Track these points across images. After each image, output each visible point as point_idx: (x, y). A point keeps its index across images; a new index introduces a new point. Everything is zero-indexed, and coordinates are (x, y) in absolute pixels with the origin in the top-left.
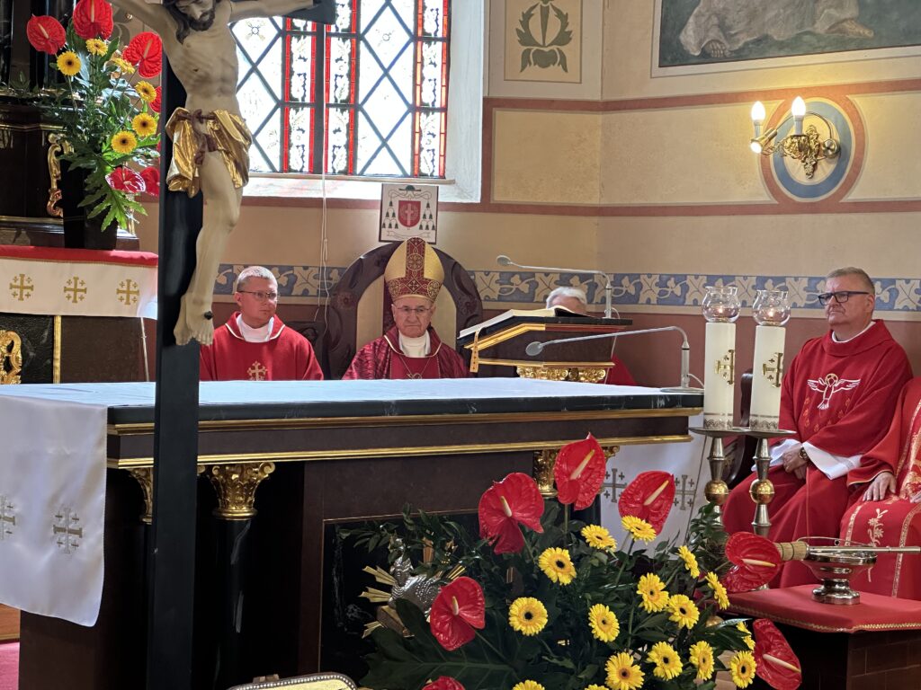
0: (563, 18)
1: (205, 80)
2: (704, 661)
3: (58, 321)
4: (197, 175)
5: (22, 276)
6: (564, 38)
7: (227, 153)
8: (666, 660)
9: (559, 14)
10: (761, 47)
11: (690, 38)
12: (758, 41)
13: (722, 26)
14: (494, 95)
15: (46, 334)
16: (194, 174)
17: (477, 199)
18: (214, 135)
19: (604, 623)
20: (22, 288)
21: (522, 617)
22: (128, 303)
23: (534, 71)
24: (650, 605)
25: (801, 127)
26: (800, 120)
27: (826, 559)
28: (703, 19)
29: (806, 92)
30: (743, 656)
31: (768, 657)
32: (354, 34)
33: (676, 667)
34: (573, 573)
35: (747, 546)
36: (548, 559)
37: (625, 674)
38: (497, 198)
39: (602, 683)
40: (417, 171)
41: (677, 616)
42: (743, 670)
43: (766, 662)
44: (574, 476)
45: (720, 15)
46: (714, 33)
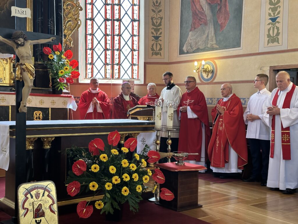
0: (160, 45)
1: (22, 57)
2: (136, 177)
3: (50, 109)
4: (21, 77)
5: (42, 100)
6: (161, 49)
7: (29, 72)
8: (126, 177)
9: (160, 44)
10: (198, 50)
11: (185, 49)
12: (197, 49)
13: (191, 46)
14: (146, 62)
15: (48, 111)
16: (20, 76)
17: (143, 83)
18: (25, 68)
19: (112, 169)
20: (42, 102)
21: (94, 168)
22: (65, 105)
23: (154, 56)
24: (124, 166)
25: (204, 67)
26: (204, 65)
27: (177, 156)
28: (187, 45)
29: (205, 60)
30: (146, 176)
31: (157, 176)
32: (119, 50)
33: (128, 179)
34: (107, 159)
35: (153, 153)
36: (101, 156)
37: (116, 180)
38: (147, 83)
39: (111, 182)
40: (133, 78)
41: (131, 168)
42: (146, 179)
43: (157, 178)
44: (113, 139)
45: (190, 44)
46: (189, 48)
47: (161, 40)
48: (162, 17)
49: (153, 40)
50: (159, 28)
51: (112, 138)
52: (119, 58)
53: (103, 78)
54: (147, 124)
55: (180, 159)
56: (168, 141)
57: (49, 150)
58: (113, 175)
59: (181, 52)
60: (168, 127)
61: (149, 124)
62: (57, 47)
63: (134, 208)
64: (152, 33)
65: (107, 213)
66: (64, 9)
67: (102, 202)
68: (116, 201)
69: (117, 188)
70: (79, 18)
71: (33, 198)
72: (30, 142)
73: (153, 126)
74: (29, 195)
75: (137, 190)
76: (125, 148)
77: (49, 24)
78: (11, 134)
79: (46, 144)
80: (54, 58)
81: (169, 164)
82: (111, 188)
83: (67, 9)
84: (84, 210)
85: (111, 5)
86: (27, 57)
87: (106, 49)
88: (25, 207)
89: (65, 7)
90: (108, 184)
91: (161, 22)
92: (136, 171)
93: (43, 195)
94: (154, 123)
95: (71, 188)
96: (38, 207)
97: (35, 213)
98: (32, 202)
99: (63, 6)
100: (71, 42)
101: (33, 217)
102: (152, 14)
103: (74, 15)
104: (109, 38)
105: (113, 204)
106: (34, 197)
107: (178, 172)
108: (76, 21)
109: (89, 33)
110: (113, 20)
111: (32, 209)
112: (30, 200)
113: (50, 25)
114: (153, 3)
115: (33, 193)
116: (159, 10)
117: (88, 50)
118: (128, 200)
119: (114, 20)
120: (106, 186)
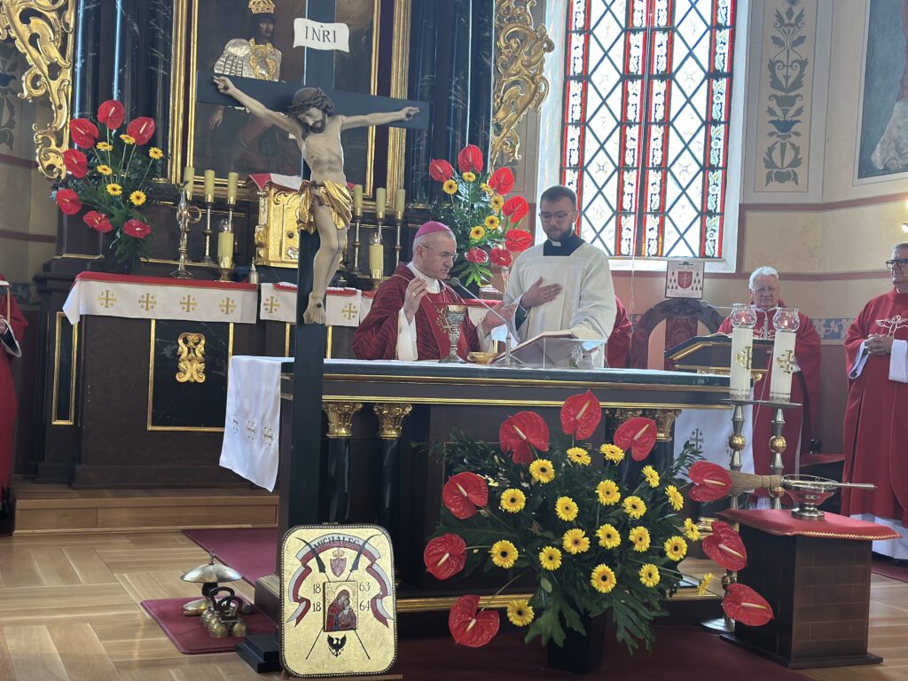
0: (796, 149)
1: (318, 163)
7: (333, 207)
8: (609, 536)
9: (793, 146)
11: (877, 158)
14: (745, 202)
17: (733, 270)
18: (324, 196)
21: (509, 501)
23: (775, 185)
24: (604, 500)
28: (886, 145)
30: (676, 539)
31: (722, 546)
32: (664, 168)
33: (616, 541)
34: (553, 476)
35: (709, 471)
36: (535, 467)
37: (576, 542)
38: (746, 270)
39: (560, 547)
40: (703, 255)
41: (629, 509)
42: (675, 548)
43: (721, 550)
44: (578, 417)
45: (897, 141)
46: (893, 153)
47: (797, 134)
48: (806, 59)
49: (771, 134)
50: (793, 94)
51: (575, 415)
52: (663, 193)
53: (611, 255)
54: (703, 381)
55: (807, 497)
56: (774, 439)
57: (395, 444)
58: (568, 526)
59: (866, 170)
60: (775, 395)
61: (710, 381)
62: (468, 160)
63: (633, 636)
64: (771, 111)
65: (544, 641)
66: (499, 49)
67: (529, 605)
68: (574, 607)
69: (578, 566)
70: (543, 74)
71: (324, 572)
72: (340, 415)
73: (723, 390)
74: (314, 559)
75: (643, 580)
76: (614, 448)
77: (451, 94)
78: (285, 386)
79: (387, 424)
80: (458, 192)
81: (775, 514)
82: (557, 564)
83: (507, 48)
84: (470, 621)
85: (644, 30)
86: (330, 162)
87: (622, 168)
88: (301, 594)
89: (502, 43)
90: (548, 550)
91: (801, 75)
92: (643, 521)
93: (355, 567)
94: (726, 382)
95: (436, 555)
96: (338, 598)
97: (329, 616)
98: (321, 585)
99: (497, 39)
100: (515, 147)
101: (322, 626)
102: (774, 51)
103: (527, 67)
104: (633, 132)
105: (565, 615)
106: (328, 569)
107: (794, 536)
108: (534, 83)
109: (572, 119)
110: (648, 77)
111: (322, 603)
112: (316, 576)
113: (456, 96)
114: (779, 16)
115: (326, 556)
116: (795, 38)
117: (568, 171)
118: (611, 608)
119: (651, 77)
120: (543, 557)
